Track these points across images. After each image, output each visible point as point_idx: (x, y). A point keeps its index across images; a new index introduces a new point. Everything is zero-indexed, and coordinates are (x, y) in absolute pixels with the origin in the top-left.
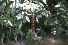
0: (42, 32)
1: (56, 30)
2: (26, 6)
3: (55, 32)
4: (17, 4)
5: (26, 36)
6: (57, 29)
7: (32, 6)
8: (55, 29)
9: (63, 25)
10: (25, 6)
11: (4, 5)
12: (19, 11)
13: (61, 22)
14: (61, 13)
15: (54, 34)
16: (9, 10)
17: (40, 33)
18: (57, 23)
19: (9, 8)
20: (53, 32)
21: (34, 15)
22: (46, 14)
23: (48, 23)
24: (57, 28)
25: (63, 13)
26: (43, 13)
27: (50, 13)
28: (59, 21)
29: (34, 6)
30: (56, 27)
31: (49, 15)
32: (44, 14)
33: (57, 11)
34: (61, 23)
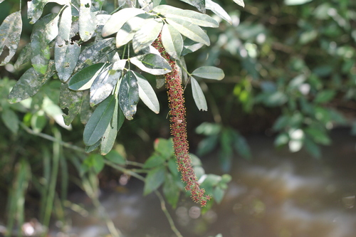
0: (226, 140)
1: (303, 126)
2: (133, 28)
3: (297, 134)
4: (86, 15)
5: (144, 175)
6: (308, 121)
7: (165, 22)
8: (297, 118)
9: (340, 94)
10: (126, 27)
11: (14, 30)
12: (96, 53)
13: (326, 79)
14: (323, 31)
15: (295, 146)
16: (42, 54)
17: (218, 146)
18: (305, 89)
19: (40, 40)
20: (290, 139)
21: (178, 69)
22: (243, 41)
23: (257, 90)
24: (306, 115)
25: (331, 30)
26: (229, 40)
27: (261, 39)
28: (314, 78)
29: (179, 22)
30: (299, 108)
31: (259, 47)
32: (233, 46)
33: (302, 23)
34: (325, 88)
